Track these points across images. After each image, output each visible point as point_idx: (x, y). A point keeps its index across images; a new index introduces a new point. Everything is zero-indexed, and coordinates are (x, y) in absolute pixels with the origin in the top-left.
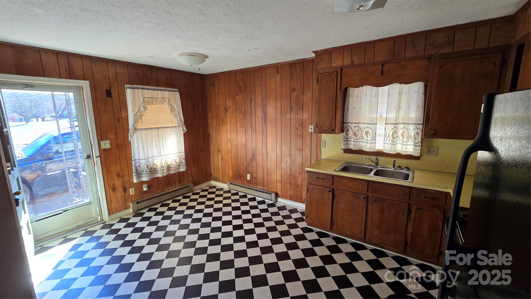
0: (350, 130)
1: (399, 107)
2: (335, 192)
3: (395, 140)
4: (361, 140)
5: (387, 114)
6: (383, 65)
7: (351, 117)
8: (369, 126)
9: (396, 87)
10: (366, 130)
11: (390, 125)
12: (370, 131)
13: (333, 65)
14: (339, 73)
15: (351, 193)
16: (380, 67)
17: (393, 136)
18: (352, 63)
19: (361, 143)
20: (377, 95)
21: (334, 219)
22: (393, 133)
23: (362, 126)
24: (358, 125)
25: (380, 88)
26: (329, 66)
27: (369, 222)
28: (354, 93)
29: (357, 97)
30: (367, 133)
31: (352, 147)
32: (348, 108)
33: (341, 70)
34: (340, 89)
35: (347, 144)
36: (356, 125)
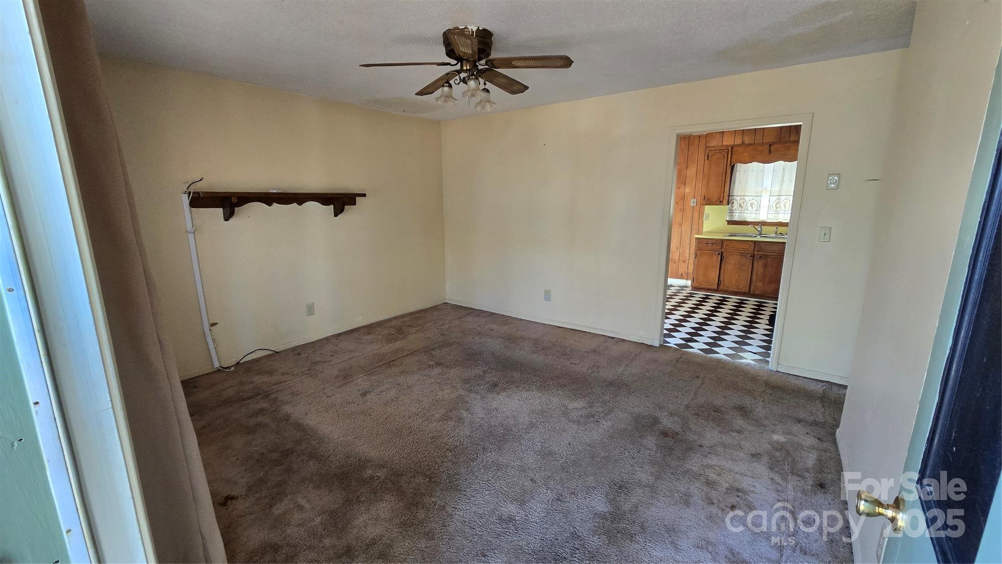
0: (735, 202)
1: (783, 181)
2: (724, 255)
3: (778, 210)
4: (745, 212)
5: (771, 188)
6: (770, 146)
7: (737, 190)
8: (754, 198)
9: (780, 164)
10: (751, 202)
11: (774, 197)
12: (755, 202)
13: (724, 143)
14: (730, 150)
15: (739, 254)
16: (768, 147)
17: (776, 206)
18: (743, 143)
19: (745, 215)
20: (763, 171)
21: (722, 278)
22: (776, 204)
23: (747, 198)
24: (744, 197)
25: (766, 165)
26: (720, 144)
27: (754, 277)
28: (740, 168)
29: (745, 172)
30: (751, 205)
31: (736, 218)
32: (734, 182)
33: (732, 148)
34: (730, 165)
35: (732, 215)
36: (742, 197)
